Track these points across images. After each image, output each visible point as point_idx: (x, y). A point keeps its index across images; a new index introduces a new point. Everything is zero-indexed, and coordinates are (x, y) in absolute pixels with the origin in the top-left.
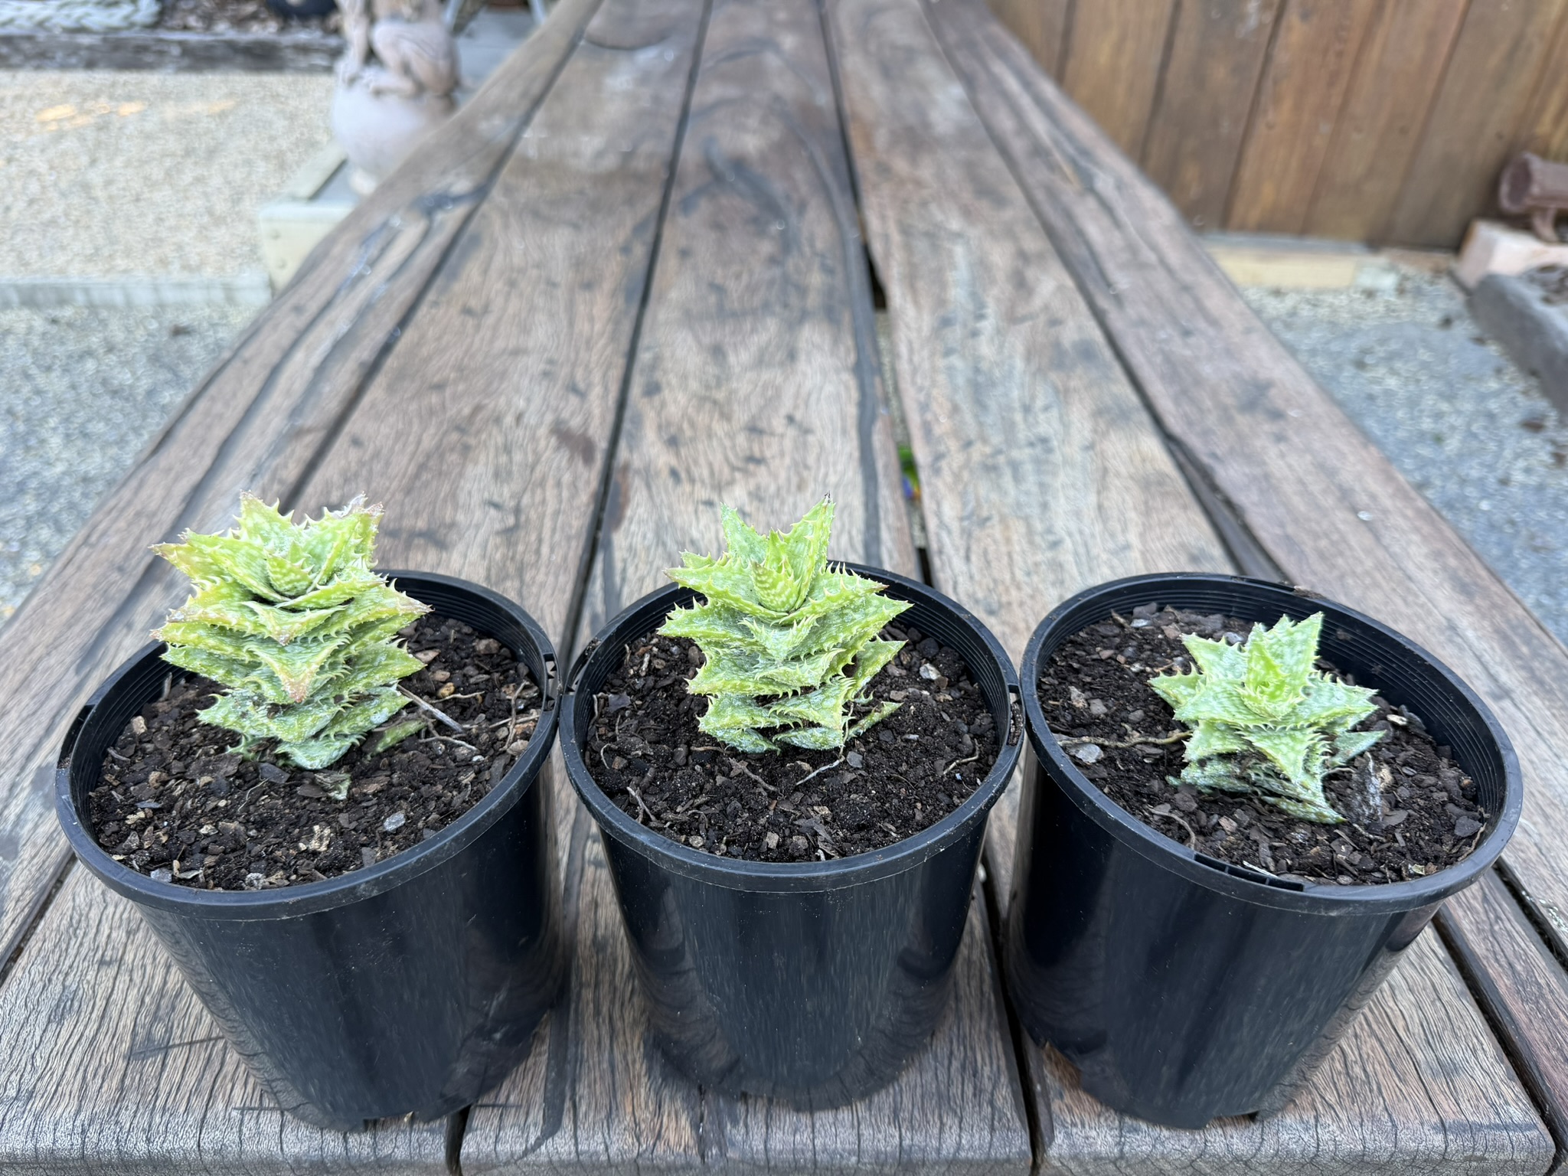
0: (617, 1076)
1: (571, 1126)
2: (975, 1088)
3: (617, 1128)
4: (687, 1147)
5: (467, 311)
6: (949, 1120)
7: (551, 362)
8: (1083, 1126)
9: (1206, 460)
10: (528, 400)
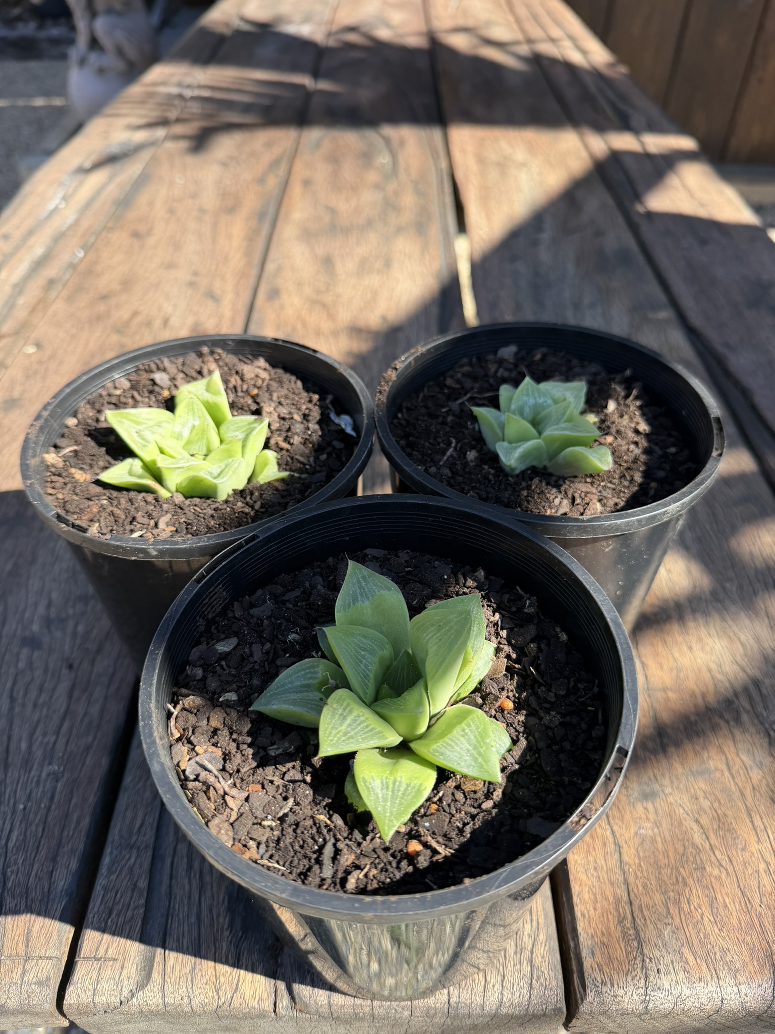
0: (202, 928)
1: (160, 980)
2: (516, 946)
3: (200, 981)
4: (260, 999)
5: (136, 235)
6: (493, 978)
7: (196, 274)
8: (612, 985)
9: (721, 349)
10: (175, 306)
